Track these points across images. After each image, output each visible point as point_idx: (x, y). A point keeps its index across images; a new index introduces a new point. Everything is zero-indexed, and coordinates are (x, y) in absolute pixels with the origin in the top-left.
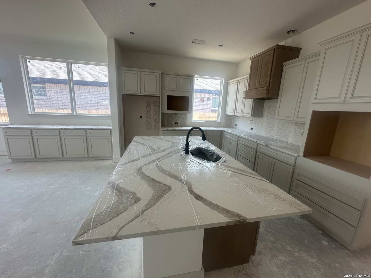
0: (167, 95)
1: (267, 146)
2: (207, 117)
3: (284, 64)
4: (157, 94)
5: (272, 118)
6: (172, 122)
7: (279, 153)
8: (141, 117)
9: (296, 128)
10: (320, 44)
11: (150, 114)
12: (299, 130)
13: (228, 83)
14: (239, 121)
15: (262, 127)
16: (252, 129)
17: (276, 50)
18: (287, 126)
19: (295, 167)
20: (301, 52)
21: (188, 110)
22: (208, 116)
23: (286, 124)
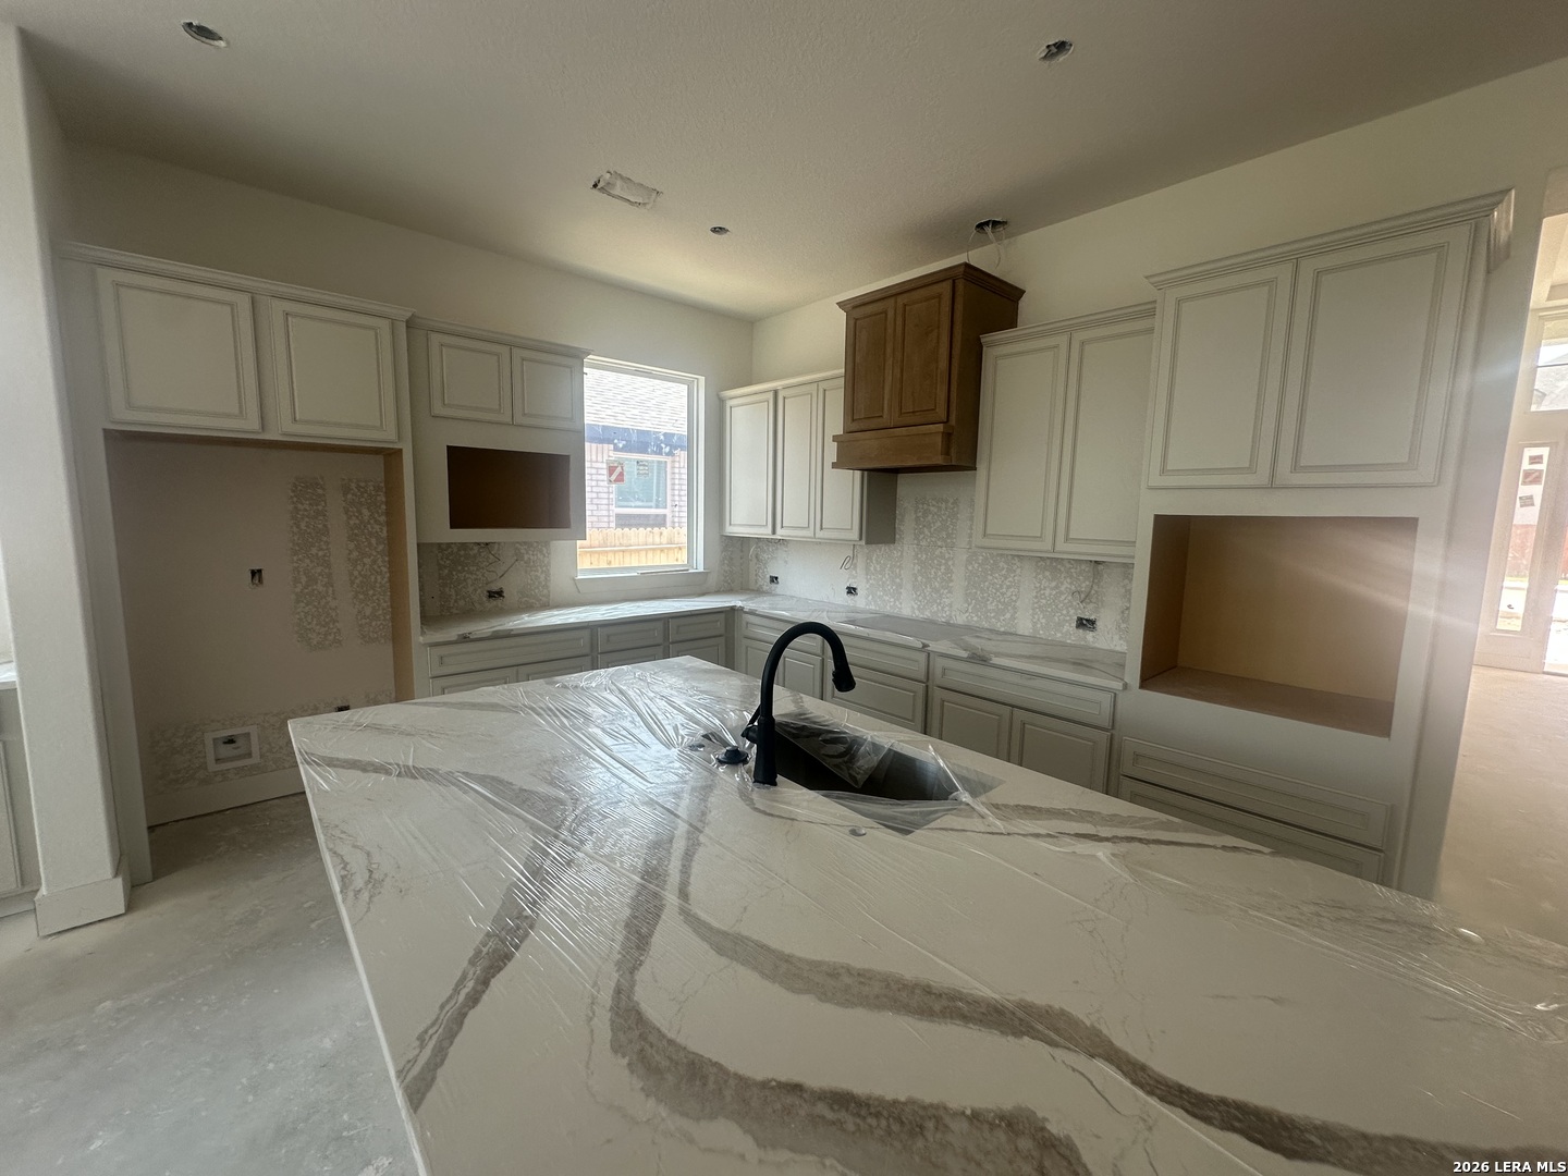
0: (449, 448)
1: (980, 659)
2: (615, 552)
3: (985, 339)
4: (385, 435)
5: (939, 544)
6: (471, 589)
7: (1038, 683)
8: (257, 574)
9: (1040, 576)
10: (1153, 280)
11: (320, 553)
12: (1054, 584)
13: (722, 402)
14: (786, 562)
15: (898, 580)
16: (851, 591)
17: (960, 285)
18: (1004, 572)
19: (1113, 732)
20: (1023, 303)
21: (566, 525)
22: (621, 545)
23: (1001, 564)
